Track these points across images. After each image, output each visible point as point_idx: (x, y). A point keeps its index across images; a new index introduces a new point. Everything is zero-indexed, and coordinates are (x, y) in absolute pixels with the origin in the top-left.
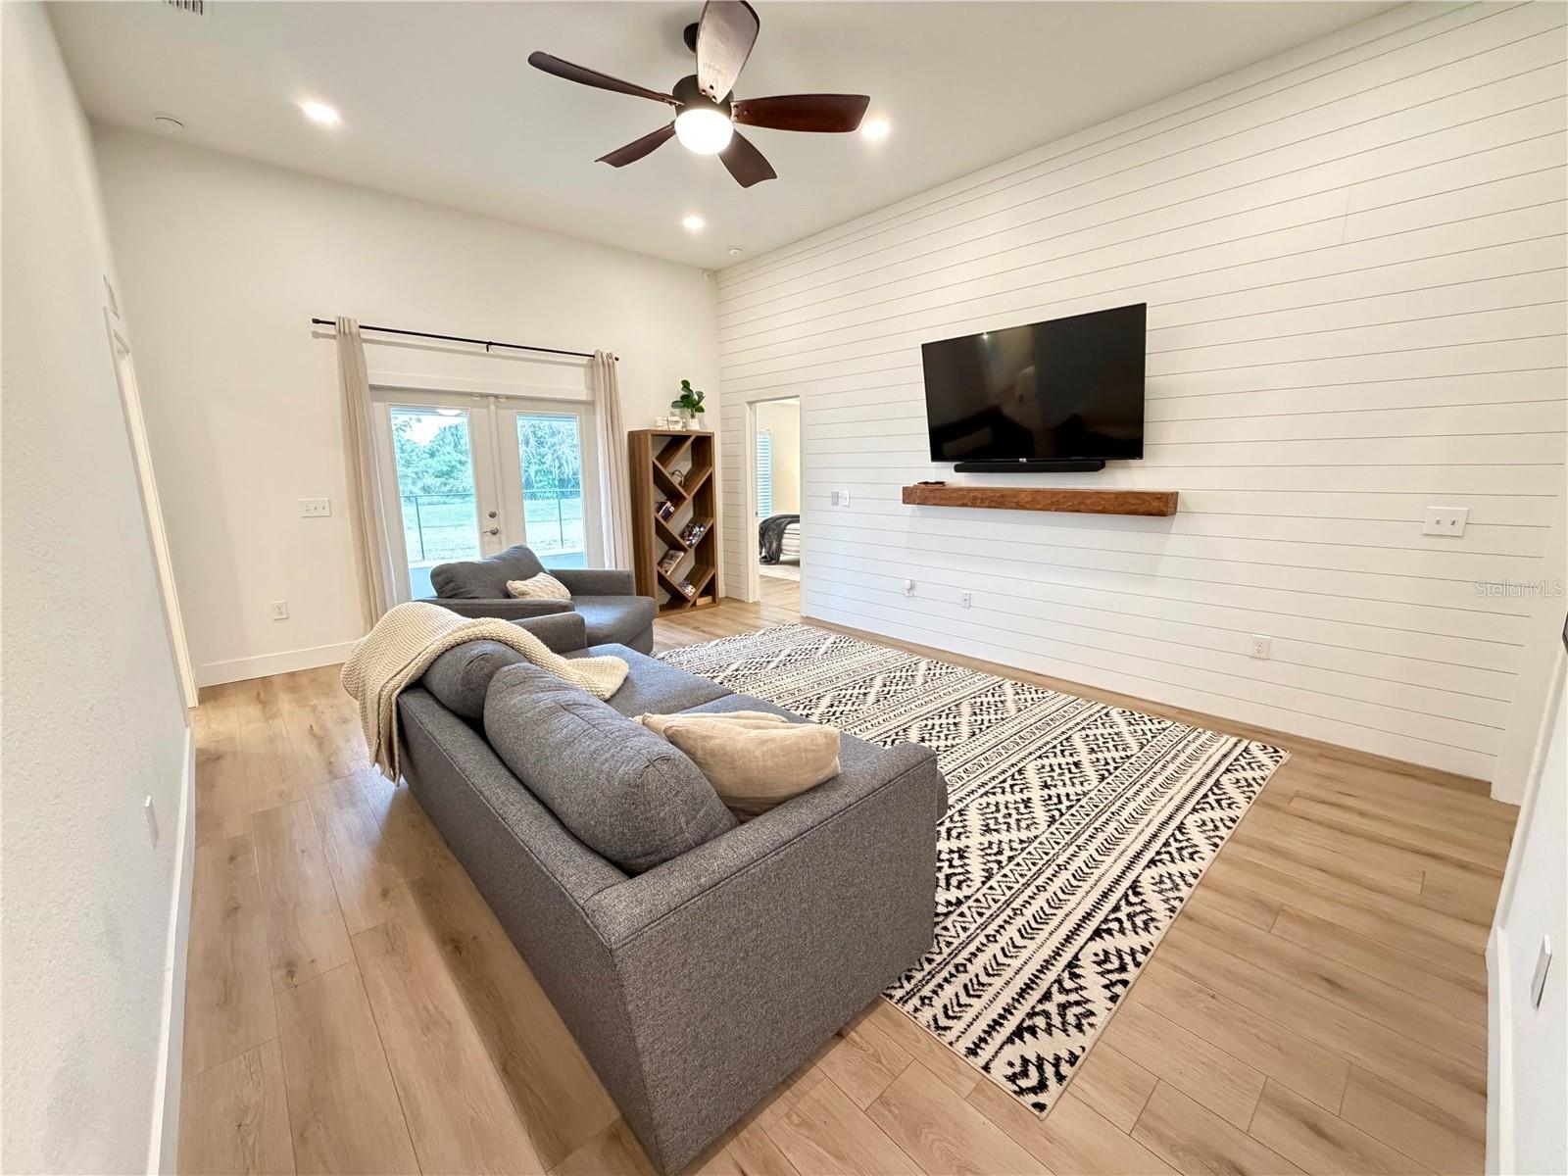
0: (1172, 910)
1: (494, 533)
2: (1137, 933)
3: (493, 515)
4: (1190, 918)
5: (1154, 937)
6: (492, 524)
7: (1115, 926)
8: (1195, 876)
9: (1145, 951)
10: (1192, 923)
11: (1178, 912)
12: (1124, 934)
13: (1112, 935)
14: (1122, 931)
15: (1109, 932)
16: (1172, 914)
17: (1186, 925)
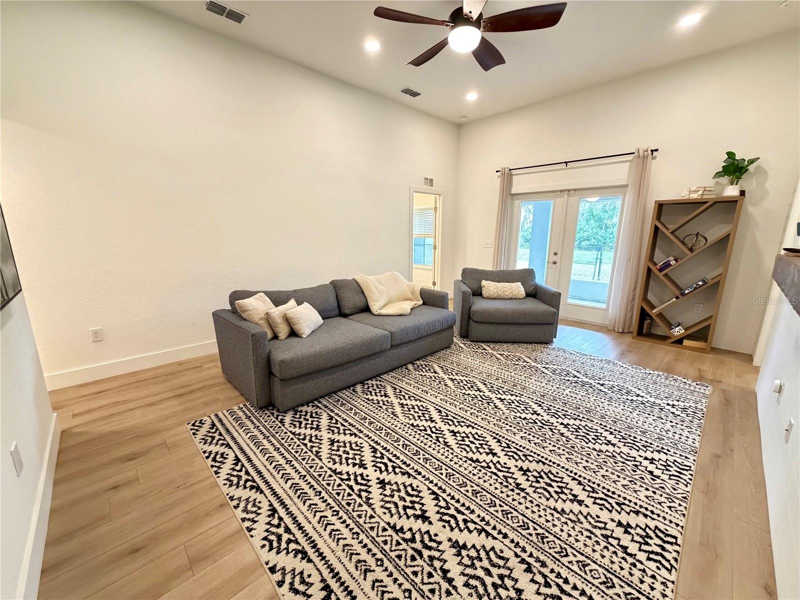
0: (232, 498)
1: (555, 263)
2: (228, 474)
3: (556, 254)
4: (221, 506)
5: (221, 480)
6: (555, 258)
7: (238, 468)
8: (250, 530)
9: (216, 473)
10: (219, 504)
11: (229, 501)
12: (231, 469)
13: (233, 464)
14: (233, 469)
15: (236, 464)
16: (229, 496)
17: (218, 502)
